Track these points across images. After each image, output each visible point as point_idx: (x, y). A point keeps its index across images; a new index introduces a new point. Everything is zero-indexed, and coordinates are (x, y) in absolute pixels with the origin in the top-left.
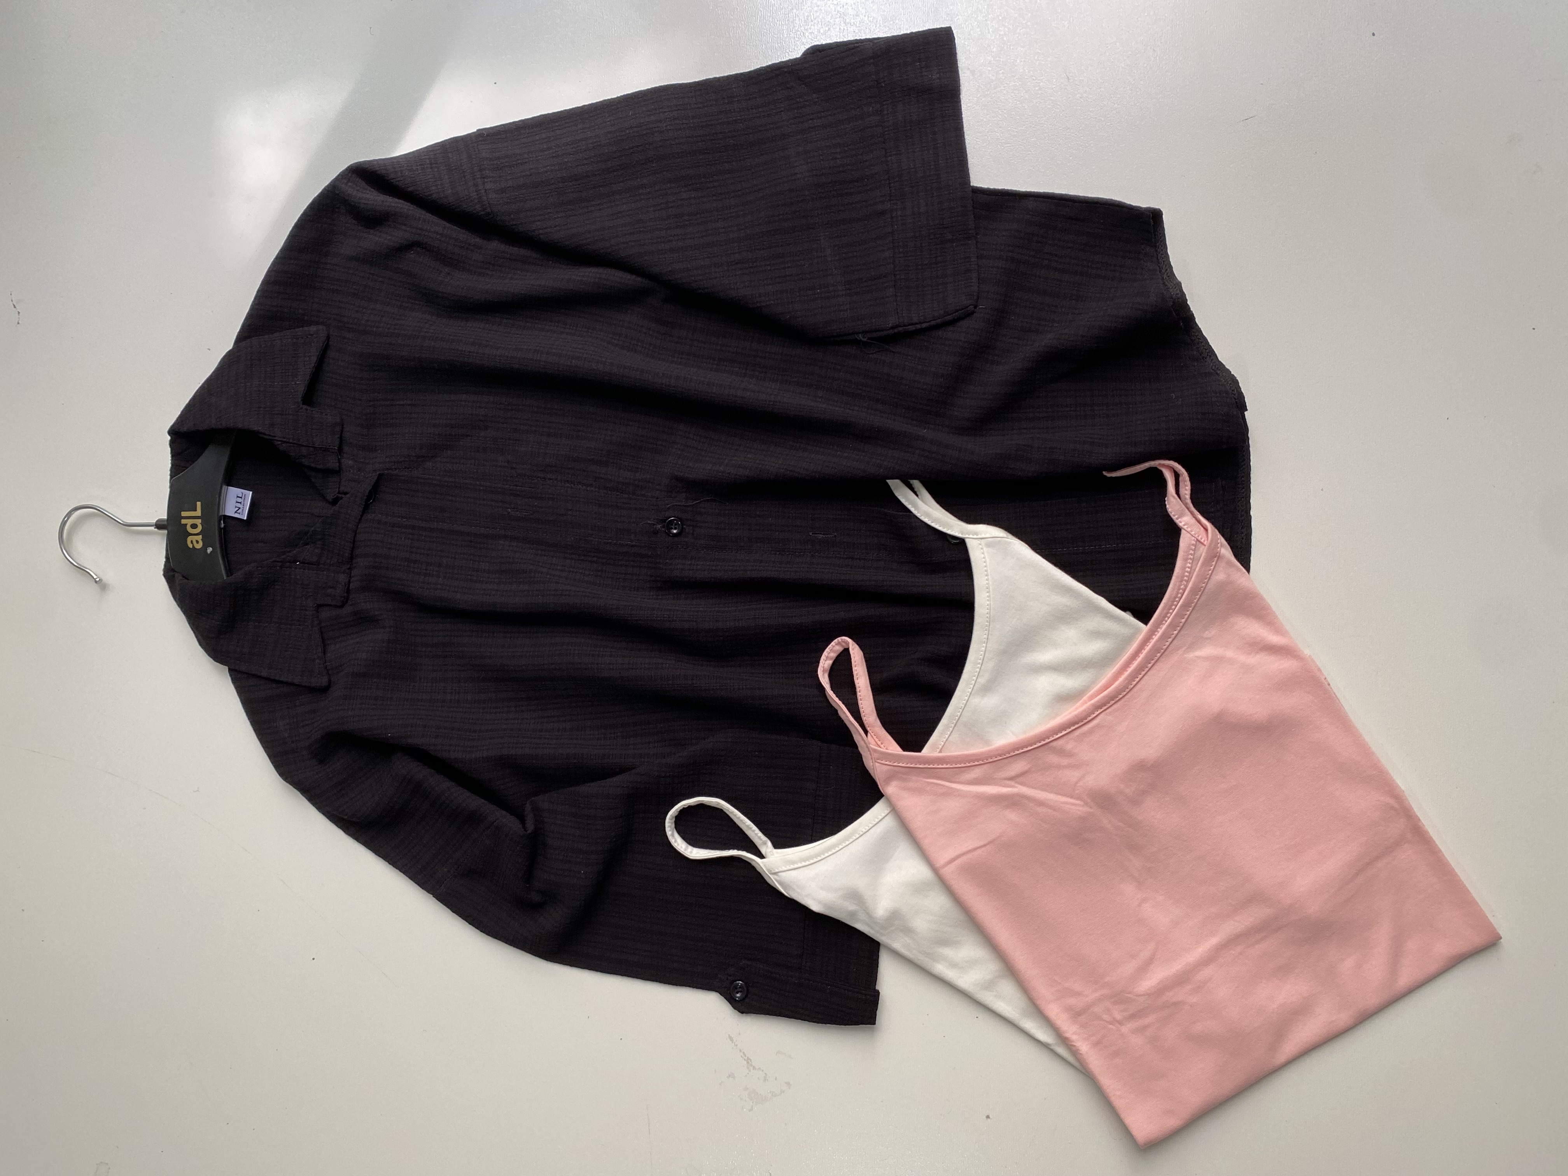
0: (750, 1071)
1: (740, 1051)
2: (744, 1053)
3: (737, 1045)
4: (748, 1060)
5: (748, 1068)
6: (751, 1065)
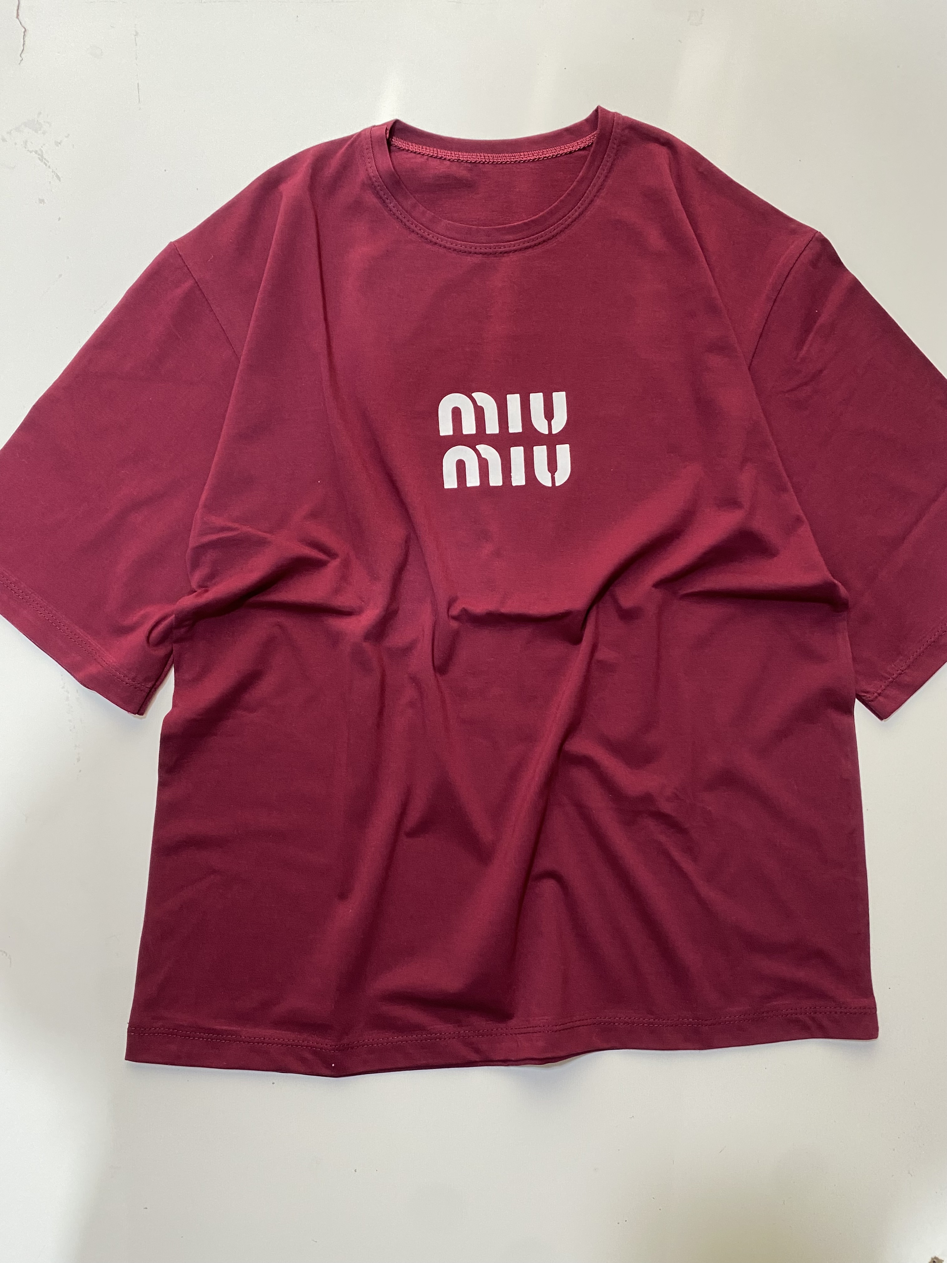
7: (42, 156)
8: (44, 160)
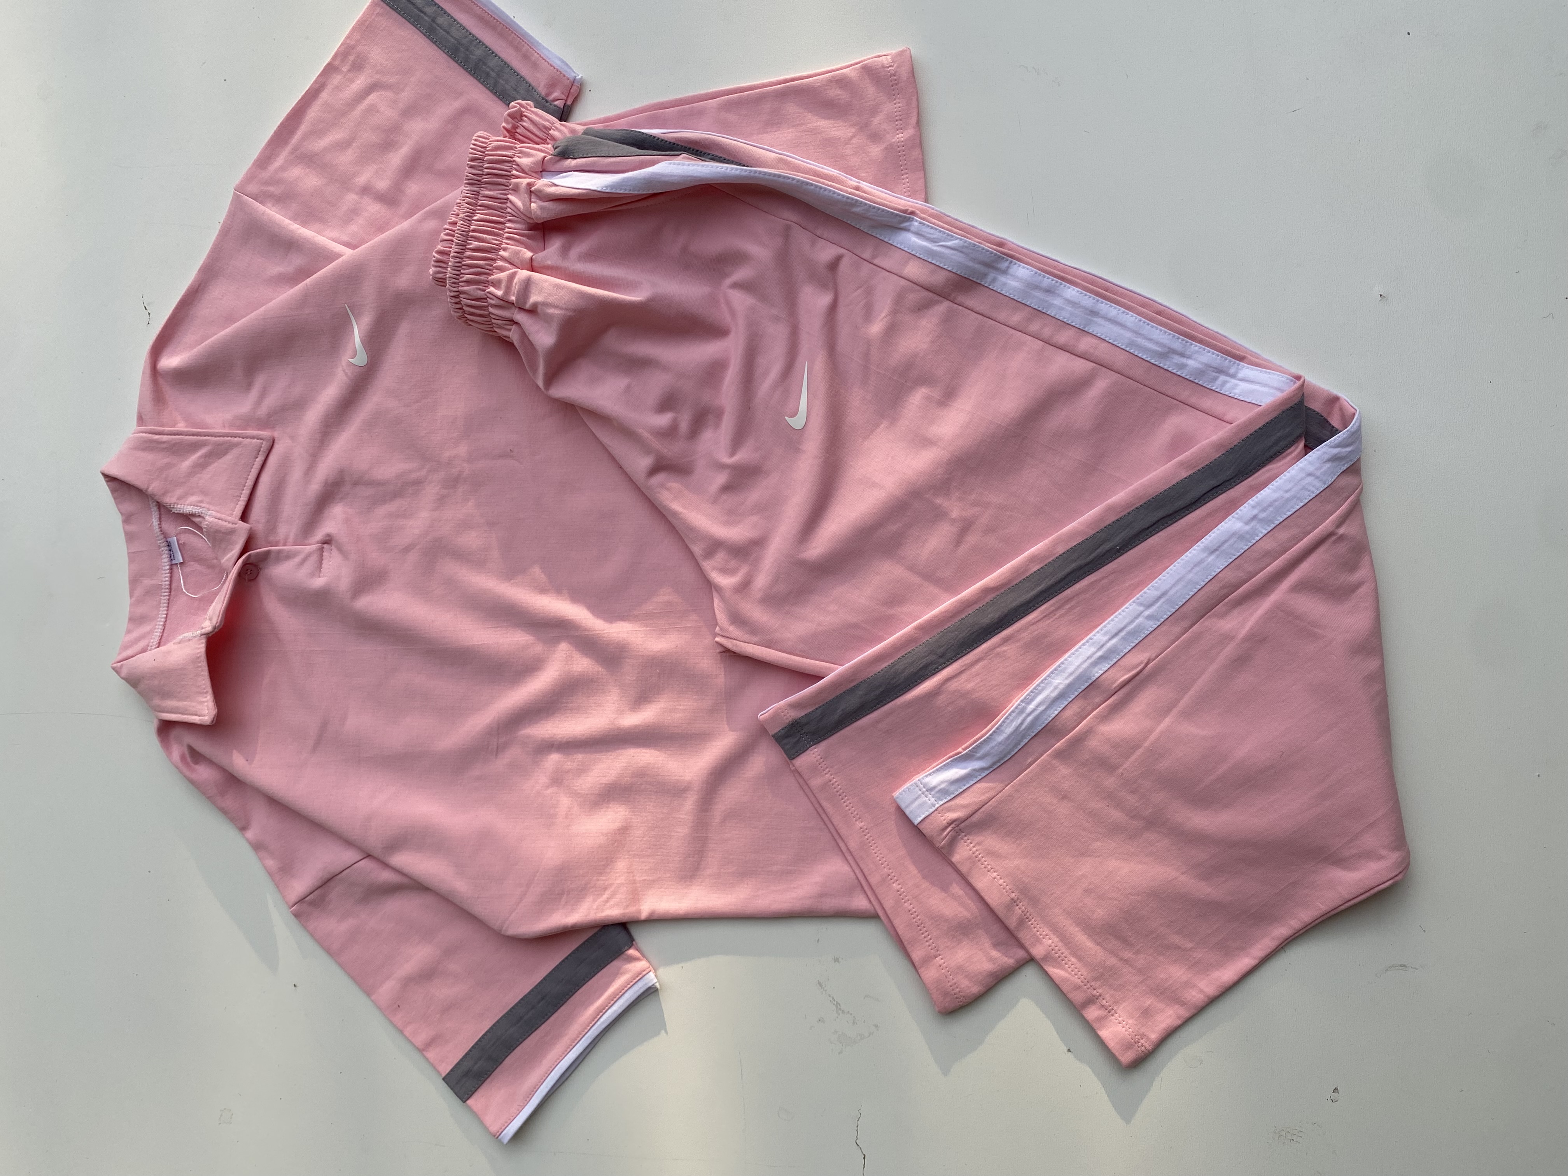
0: (839, 1014)
1: (829, 996)
2: (833, 998)
3: (826, 991)
4: (838, 1004)
5: (837, 1012)
6: (840, 1009)
7: (837, 1007)
8: (835, 1003)
